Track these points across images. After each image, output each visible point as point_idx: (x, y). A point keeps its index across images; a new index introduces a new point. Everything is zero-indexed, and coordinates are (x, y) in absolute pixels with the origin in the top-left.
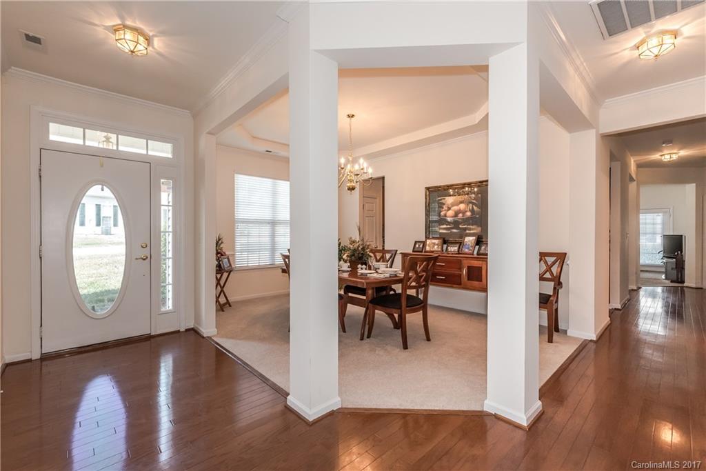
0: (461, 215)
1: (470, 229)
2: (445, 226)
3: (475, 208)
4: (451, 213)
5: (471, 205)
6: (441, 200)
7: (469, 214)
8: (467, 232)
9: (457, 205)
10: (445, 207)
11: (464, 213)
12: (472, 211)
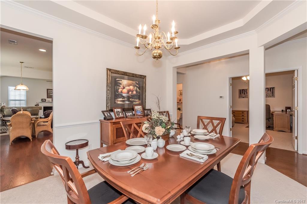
0: (130, 93)
1: (135, 102)
2: (121, 99)
3: (138, 89)
4: (125, 91)
5: (136, 87)
6: (119, 81)
7: (135, 92)
8: (134, 103)
9: (129, 86)
10: (122, 87)
11: (132, 91)
12: (136, 91)
